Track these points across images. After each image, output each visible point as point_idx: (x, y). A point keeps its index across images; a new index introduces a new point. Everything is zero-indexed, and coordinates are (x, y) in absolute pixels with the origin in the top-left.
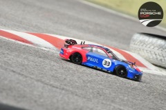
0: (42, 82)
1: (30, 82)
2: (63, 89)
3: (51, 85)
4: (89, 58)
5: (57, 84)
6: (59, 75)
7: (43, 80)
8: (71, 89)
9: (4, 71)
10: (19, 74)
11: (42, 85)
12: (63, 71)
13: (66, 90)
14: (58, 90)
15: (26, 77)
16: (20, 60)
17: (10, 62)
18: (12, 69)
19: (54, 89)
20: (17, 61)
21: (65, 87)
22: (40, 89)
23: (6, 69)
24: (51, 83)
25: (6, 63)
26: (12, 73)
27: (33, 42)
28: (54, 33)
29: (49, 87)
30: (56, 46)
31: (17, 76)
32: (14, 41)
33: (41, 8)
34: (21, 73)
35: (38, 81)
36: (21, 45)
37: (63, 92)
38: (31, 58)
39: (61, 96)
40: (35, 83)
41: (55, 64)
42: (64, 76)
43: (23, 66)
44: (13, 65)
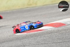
0: (55, 43)
1: (50, 45)
2: (64, 42)
3: (58, 42)
4: (21, 29)
5: (61, 41)
6: (60, 37)
7: (55, 42)
8: (67, 40)
9: (38, 45)
10: (44, 44)
11: (55, 44)
12: (61, 35)
13: (66, 42)
14: (62, 43)
15: (48, 44)
16: (42, 38)
17: (39, 41)
18: (41, 43)
19: (61, 43)
20: (41, 39)
21: (64, 41)
22: (55, 46)
23: (38, 44)
24: (58, 41)
25: (37, 42)
26: (42, 45)
27: (44, 29)
28: (50, 22)
29: (58, 44)
30: (54, 27)
31: (44, 45)
32: (36, 32)
33: (41, 15)
34: (45, 43)
35: (53, 43)
36: (40, 32)
37: (65, 43)
38: (46, 36)
39: (65, 45)
40: (52, 44)
41: (57, 33)
42: (62, 37)
43: (44, 40)
44: (41, 41)
